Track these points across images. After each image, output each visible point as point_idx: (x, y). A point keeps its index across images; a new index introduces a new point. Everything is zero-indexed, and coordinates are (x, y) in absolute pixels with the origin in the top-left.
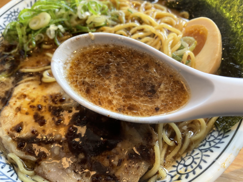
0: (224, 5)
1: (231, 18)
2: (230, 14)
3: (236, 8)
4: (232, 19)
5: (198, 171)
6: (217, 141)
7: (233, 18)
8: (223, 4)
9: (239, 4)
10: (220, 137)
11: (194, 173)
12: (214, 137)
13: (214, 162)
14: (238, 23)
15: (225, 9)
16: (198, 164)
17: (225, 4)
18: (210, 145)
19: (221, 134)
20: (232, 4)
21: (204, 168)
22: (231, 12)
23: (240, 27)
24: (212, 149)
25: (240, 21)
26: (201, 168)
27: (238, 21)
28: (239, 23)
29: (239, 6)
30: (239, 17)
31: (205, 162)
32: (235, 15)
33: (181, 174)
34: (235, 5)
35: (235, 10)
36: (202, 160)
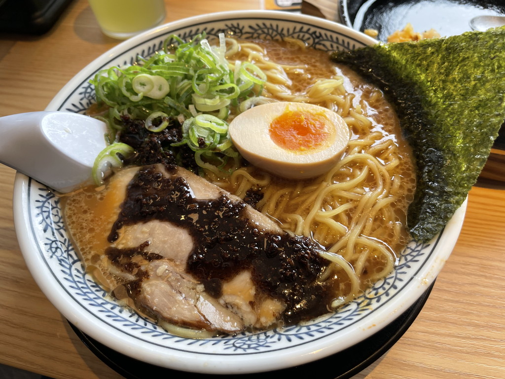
0: (418, 62)
1: (428, 81)
2: (427, 76)
3: (435, 67)
4: (429, 84)
5: (392, 292)
6: (415, 254)
7: (431, 81)
8: (417, 59)
9: (439, 61)
10: (419, 248)
11: (387, 294)
12: (411, 249)
13: (412, 279)
14: (439, 89)
15: (420, 67)
16: (391, 284)
17: (419, 60)
18: (406, 259)
19: (420, 245)
20: (429, 60)
21: (399, 287)
22: (429, 73)
23: (442, 95)
24: (409, 264)
25: (441, 86)
26: (395, 288)
27: (439, 86)
28: (441, 90)
29: (440, 64)
30: (440, 80)
31: (401, 280)
32: (435, 78)
33: (371, 299)
34: (434, 63)
35: (434, 70)
36: (396, 278)
